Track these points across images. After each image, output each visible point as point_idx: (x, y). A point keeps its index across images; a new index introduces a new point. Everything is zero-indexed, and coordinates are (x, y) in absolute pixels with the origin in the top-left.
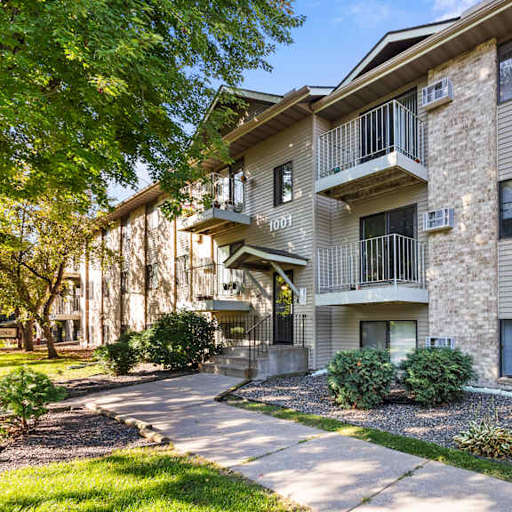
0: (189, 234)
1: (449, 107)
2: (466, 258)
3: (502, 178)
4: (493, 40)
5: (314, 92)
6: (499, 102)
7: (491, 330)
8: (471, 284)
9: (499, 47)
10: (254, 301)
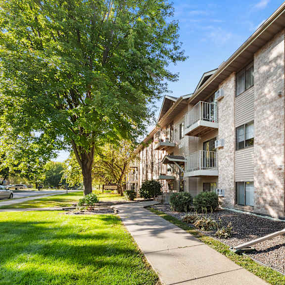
0: (157, 151)
1: (223, 99)
2: (227, 158)
3: (237, 126)
4: (234, 73)
5: (184, 98)
6: (236, 96)
7: (233, 186)
8: (228, 168)
9: (236, 74)
10: (175, 175)
